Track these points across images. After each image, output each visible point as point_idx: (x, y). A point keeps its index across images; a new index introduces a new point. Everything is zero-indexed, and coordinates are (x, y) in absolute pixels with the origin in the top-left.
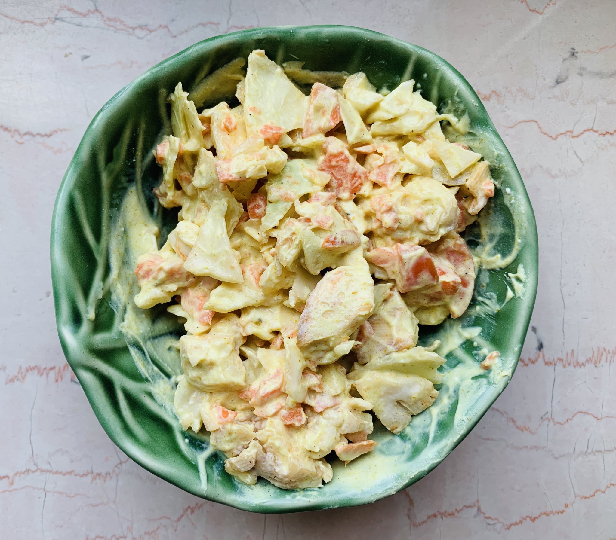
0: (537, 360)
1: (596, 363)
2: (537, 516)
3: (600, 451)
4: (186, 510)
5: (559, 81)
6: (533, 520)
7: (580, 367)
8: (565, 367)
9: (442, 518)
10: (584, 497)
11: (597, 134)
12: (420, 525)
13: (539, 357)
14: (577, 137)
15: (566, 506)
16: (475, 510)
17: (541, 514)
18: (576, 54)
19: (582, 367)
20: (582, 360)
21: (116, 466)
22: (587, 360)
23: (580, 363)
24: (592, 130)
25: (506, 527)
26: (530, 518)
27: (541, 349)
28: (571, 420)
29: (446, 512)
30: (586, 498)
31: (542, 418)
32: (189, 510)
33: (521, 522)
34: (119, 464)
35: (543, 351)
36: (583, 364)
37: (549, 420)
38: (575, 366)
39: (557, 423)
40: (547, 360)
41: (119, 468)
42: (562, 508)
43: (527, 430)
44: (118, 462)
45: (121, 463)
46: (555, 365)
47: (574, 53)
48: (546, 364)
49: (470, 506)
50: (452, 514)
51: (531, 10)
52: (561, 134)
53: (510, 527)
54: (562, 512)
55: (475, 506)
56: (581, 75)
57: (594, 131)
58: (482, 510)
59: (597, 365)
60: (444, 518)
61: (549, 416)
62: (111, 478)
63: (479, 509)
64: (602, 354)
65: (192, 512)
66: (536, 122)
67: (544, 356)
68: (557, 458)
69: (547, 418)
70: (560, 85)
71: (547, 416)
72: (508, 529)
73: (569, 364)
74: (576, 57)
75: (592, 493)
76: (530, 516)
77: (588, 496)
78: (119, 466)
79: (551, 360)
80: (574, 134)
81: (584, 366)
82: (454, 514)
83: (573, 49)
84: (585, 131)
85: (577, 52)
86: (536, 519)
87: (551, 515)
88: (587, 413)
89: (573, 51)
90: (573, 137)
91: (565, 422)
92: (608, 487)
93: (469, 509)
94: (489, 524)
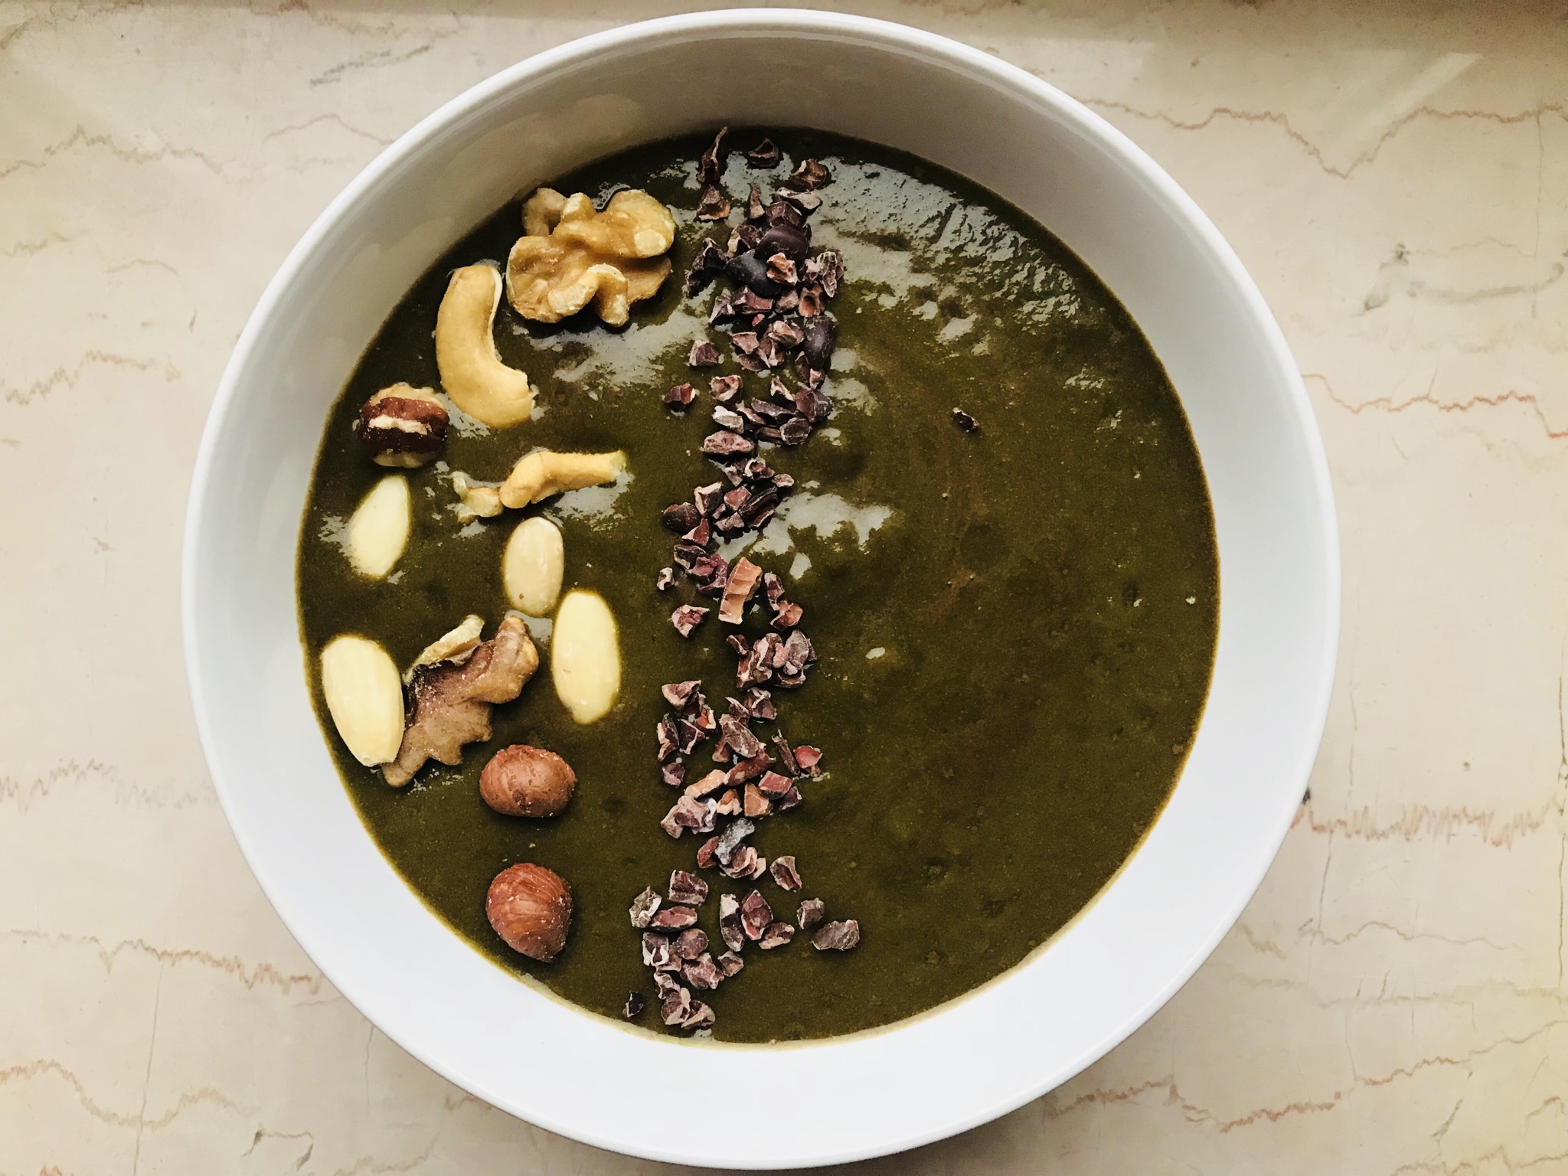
0: (1297, 821)
1: (1408, 833)
2: (1282, 1111)
3: (1406, 998)
5: (1371, 304)
6: (1274, 1117)
7: (1378, 838)
8: (1349, 836)
9: (1104, 1103)
10: (1371, 1080)
11: (1435, 407)
12: (1063, 1113)
13: (1303, 816)
14: (1398, 410)
15: (1338, 1096)
16: (1167, 1090)
17: (1289, 1108)
18: (1404, 256)
19: (1382, 839)
20: (1382, 825)
22: (1392, 827)
23: (1379, 832)
24: (1426, 398)
25: (1222, 1127)
26: (1268, 1113)
27: (1307, 802)
28: (1355, 936)
29: (1111, 1092)
30: (1375, 1083)
31: (1300, 929)
33: (1250, 1120)
35: (1311, 807)
36: (1383, 834)
37: (1314, 935)
38: (1368, 837)
39: (1330, 940)
40: (1316, 822)
42: (1330, 1100)
43: (1271, 950)
46: (1332, 832)
47: (1402, 254)
48: (1315, 828)
49: (1158, 1085)
50: (1124, 1097)
51: (1326, 170)
52: (1370, 403)
53: (1230, 1127)
54: (1329, 1107)
55: (1166, 1085)
56: (1412, 295)
57: (1431, 401)
58: (1180, 1092)
59: (1411, 837)
60: (1108, 1104)
61: (1313, 925)
63: (1174, 1091)
64: (1421, 817)
66: (1323, 378)
67: (1311, 813)
68: (1324, 1006)
69: (1311, 930)
70: (1372, 311)
71: (1311, 926)
72: (1225, 1130)
73: (1358, 832)
74: (1407, 262)
75: (1387, 1076)
76: (1268, 1110)
77: (1378, 1079)
79: (1325, 823)
80: (1394, 405)
81: (1386, 837)
82: (1127, 1097)
83: (1402, 246)
84: (1414, 400)
85: (1408, 253)
86: (1279, 1117)
87: (1308, 1112)
88: (1385, 925)
89: (1400, 249)
90: (1390, 410)
91: (1344, 940)
92: (1417, 1066)
93: (1156, 1090)
94: (1192, 1120)
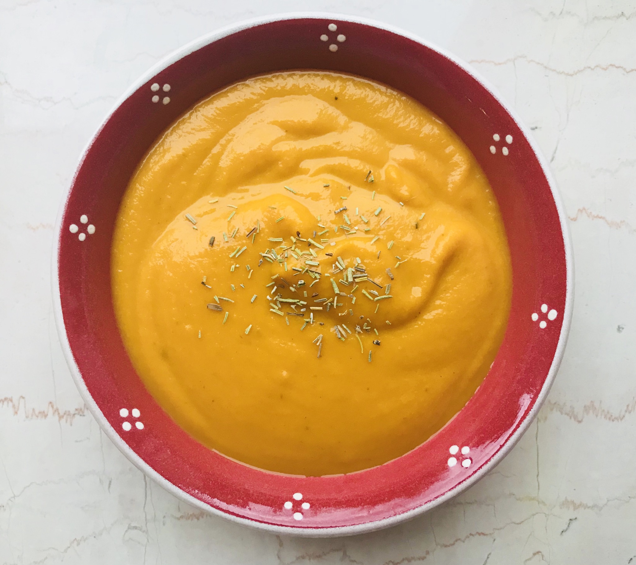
4: (73, 542)
16: (341, 554)
17: (404, 559)
21: (10, 500)
29: (313, 554)
30: (446, 546)
32: (76, 543)
34: (12, 497)
41: (12, 501)
42: (424, 555)
44: (13, 496)
45: (14, 497)
54: (423, 558)
55: (341, 549)
60: (312, 560)
62: (5, 510)
63: (345, 553)
65: (78, 544)
75: (452, 542)
77: (448, 544)
78: (13, 499)
82: (321, 556)
87: (413, 561)
92: (468, 537)
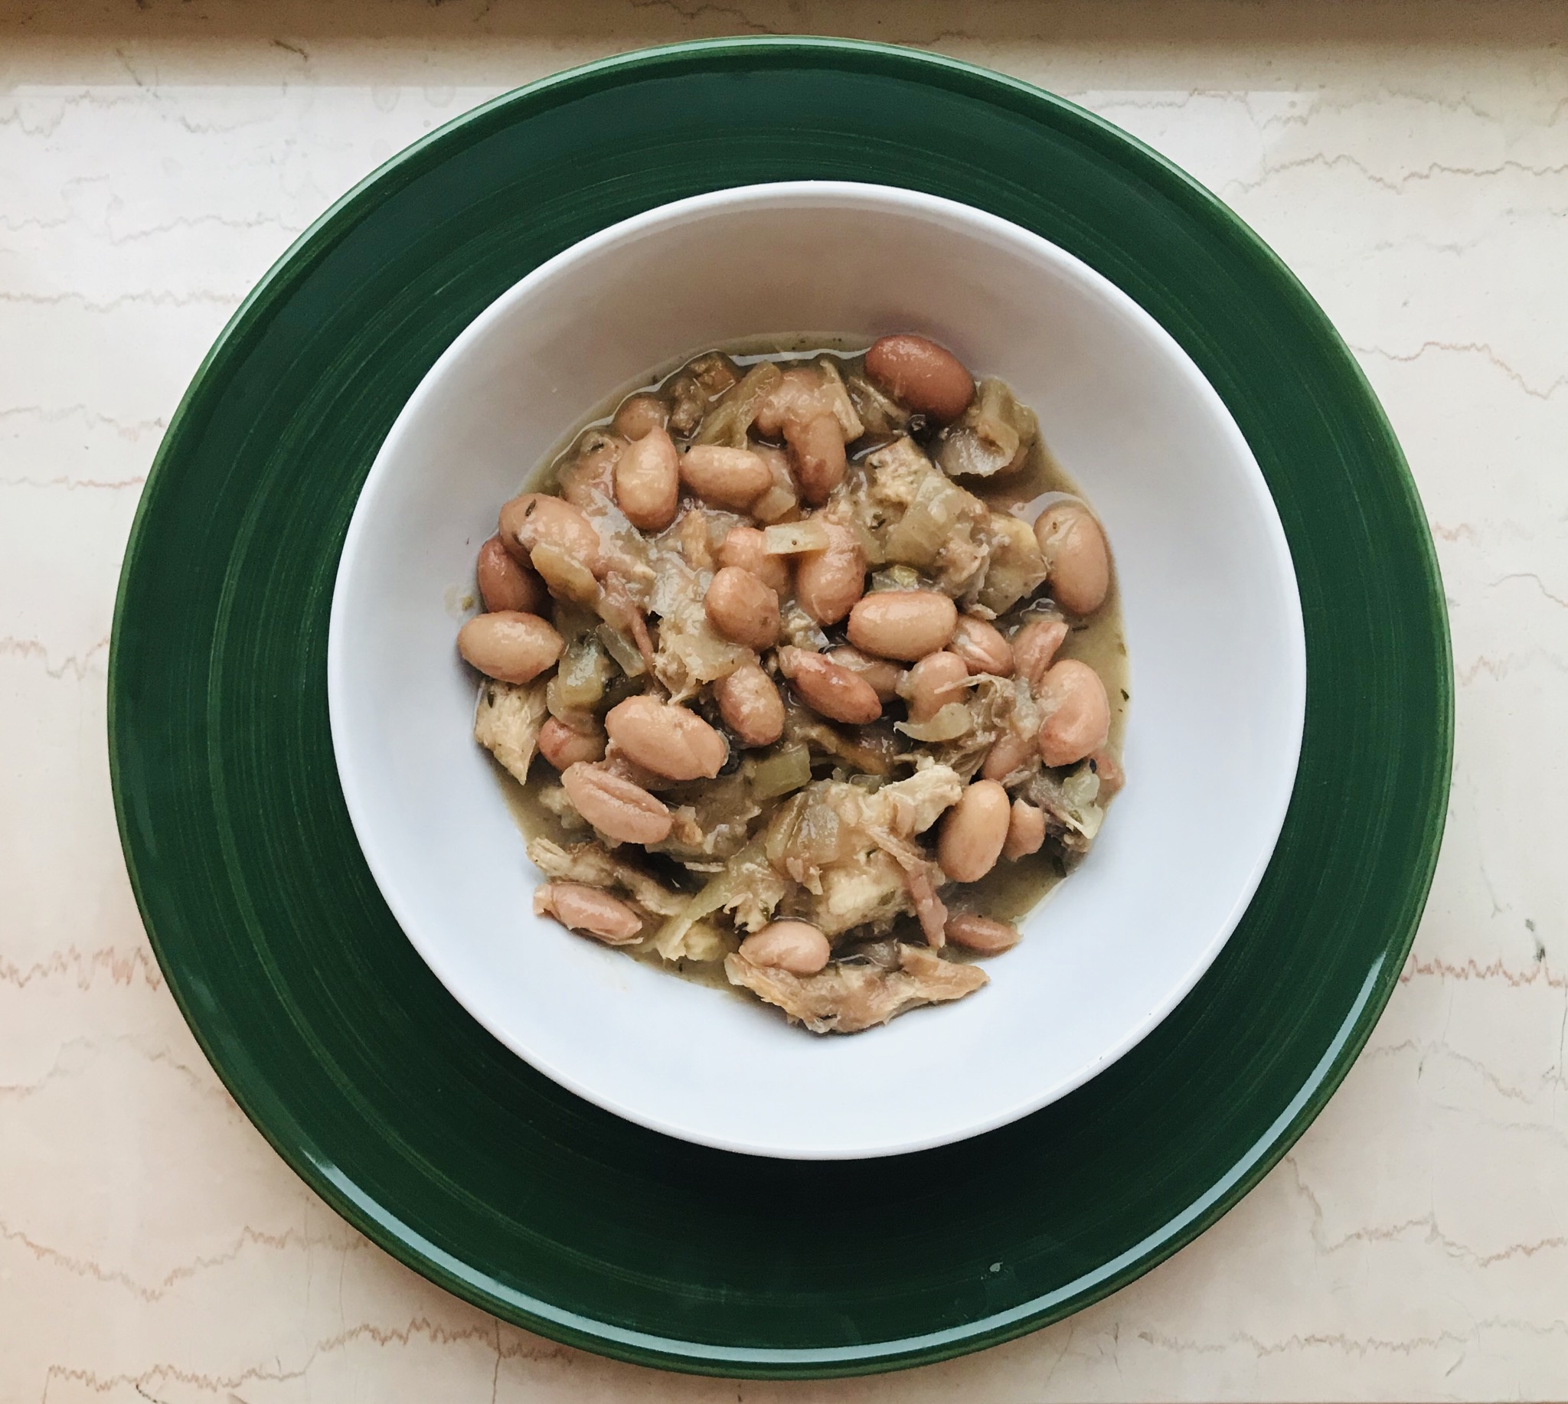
0: (1534, 976)
2: (1536, 1247)
6: (1530, 1251)
9: (1371, 1240)
12: (1332, 1250)
13: (1538, 971)
16: (1426, 1230)
17: (1542, 1243)
25: (1481, 1261)
26: (1523, 1248)
27: (1542, 959)
29: (1376, 1230)
31: (1544, 1076)
33: (1507, 1255)
35: (1546, 963)
37: (1557, 1082)
40: (1552, 977)
43: (1517, 1096)
48: (1551, 983)
49: (1419, 1223)
50: (1388, 1235)
51: (1527, 392)
53: (1489, 1262)
55: (1428, 1222)
58: (1440, 1231)
60: (1374, 1241)
61: (1555, 1073)
63: (1434, 1228)
66: (1534, 576)
67: (1547, 969)
69: (1554, 1077)
71: (1552, 1073)
72: (1486, 1263)
76: (1524, 1245)
79: (1560, 979)
82: (1391, 1235)
86: (1534, 1251)
93: (1418, 1228)
94: (1452, 1256)
